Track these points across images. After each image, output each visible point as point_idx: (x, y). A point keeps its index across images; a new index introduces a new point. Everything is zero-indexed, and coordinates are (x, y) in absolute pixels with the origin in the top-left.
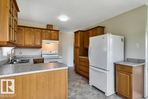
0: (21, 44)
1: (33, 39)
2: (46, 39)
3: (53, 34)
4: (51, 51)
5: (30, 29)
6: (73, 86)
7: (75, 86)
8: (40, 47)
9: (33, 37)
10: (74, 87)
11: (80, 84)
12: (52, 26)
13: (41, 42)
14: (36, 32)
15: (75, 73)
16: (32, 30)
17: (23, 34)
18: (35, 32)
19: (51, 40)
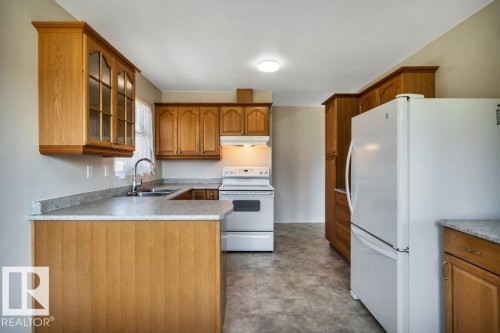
0: (170, 149)
1: (197, 134)
2: (231, 132)
3: (250, 117)
4: (246, 168)
5: (190, 108)
6: (291, 285)
7: (296, 285)
8: (215, 157)
9: (197, 128)
10: (294, 288)
11: (317, 286)
12: (250, 92)
13: (218, 143)
14: (205, 114)
15: (328, 246)
16: (195, 110)
17: (175, 123)
18: (202, 116)
19: (244, 134)
